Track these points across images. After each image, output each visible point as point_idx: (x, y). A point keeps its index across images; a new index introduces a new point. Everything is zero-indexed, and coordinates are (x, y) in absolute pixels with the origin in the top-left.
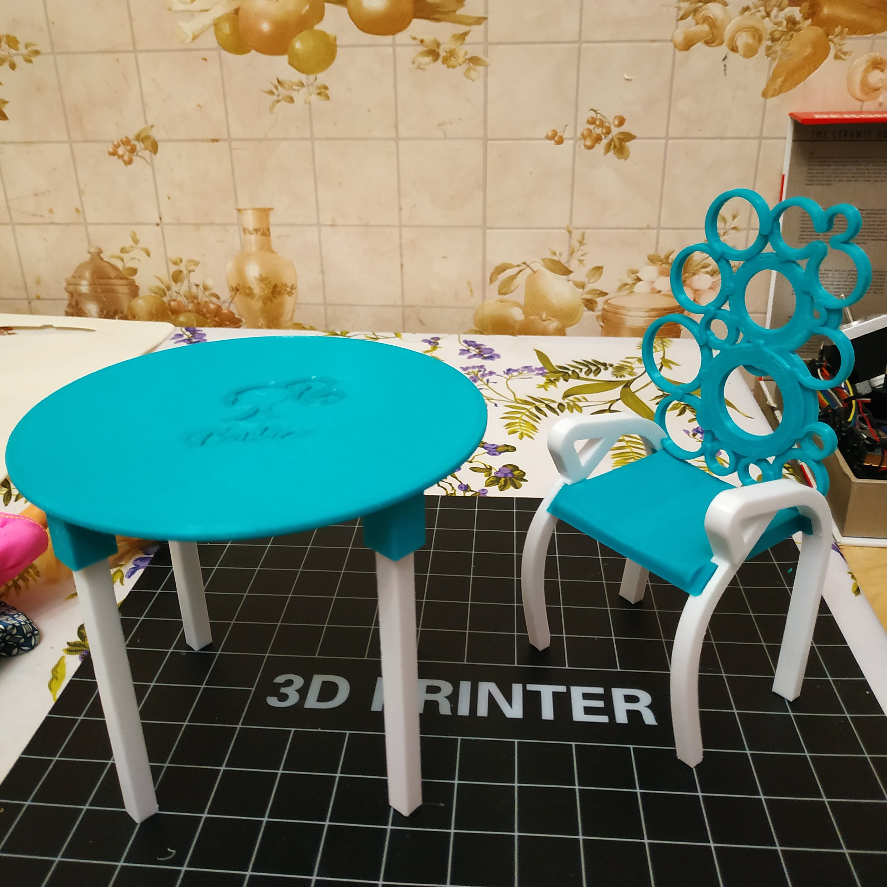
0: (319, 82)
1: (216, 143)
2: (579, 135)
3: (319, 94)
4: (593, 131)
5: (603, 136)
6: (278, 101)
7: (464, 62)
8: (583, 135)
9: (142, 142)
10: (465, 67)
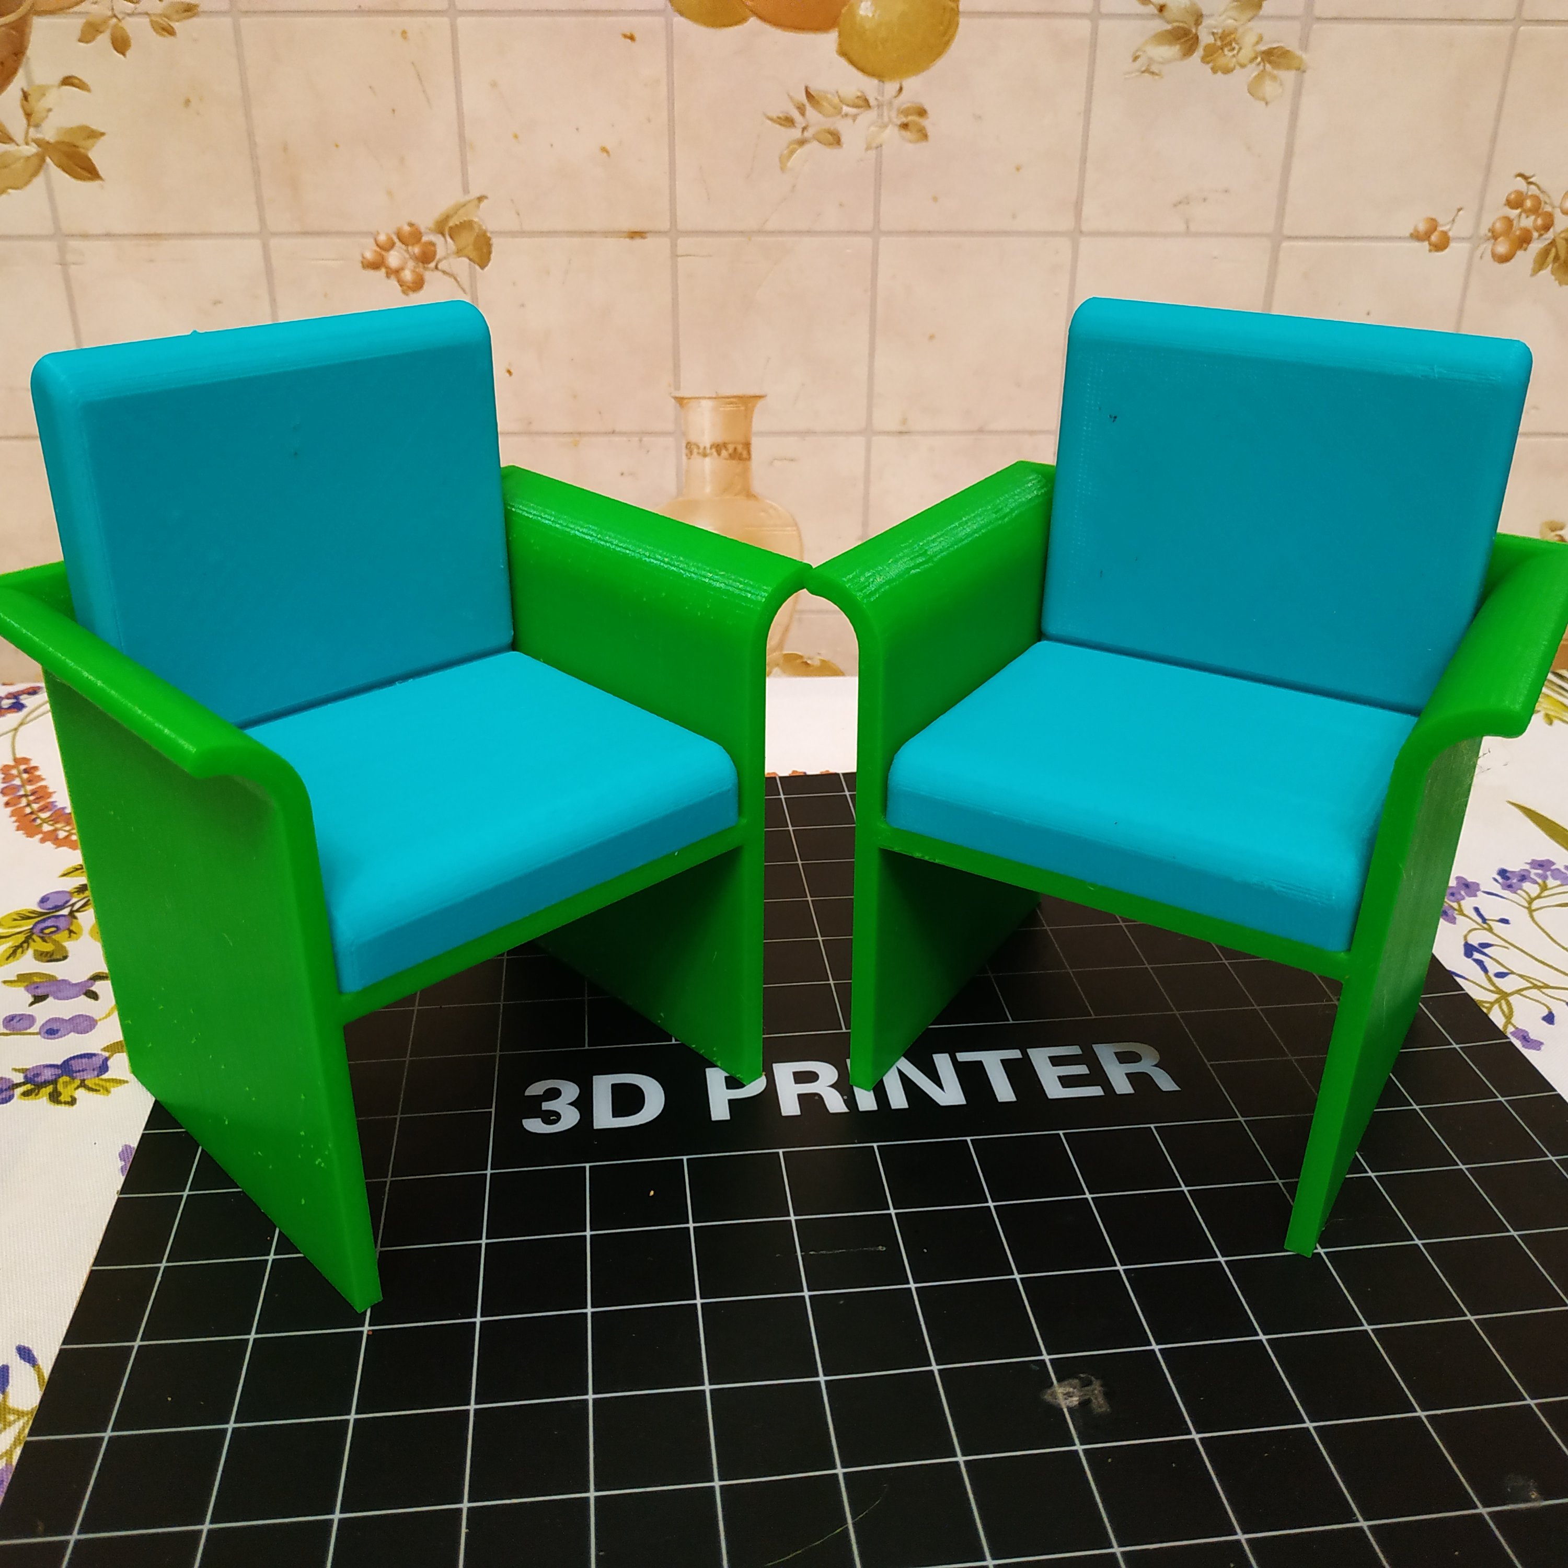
0: (905, 99)
1: (638, 242)
2: (1484, 230)
3: (905, 126)
4: (1515, 222)
5: (1535, 234)
6: (802, 142)
7: (1253, 60)
8: (1492, 230)
9: (451, 237)
10: (1252, 71)
